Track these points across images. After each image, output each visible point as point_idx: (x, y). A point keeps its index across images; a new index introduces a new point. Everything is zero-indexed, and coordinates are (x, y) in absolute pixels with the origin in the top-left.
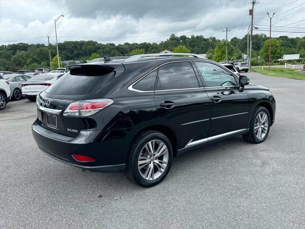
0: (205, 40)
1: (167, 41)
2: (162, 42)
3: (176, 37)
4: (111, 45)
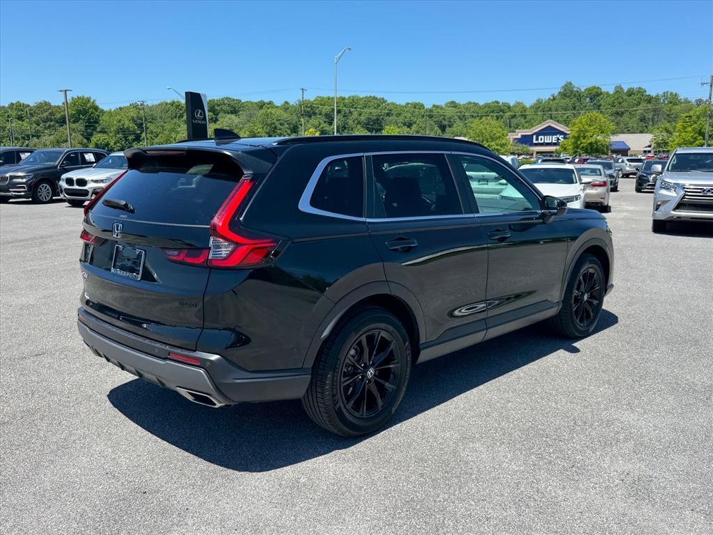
0: (650, 100)
1: (552, 98)
2: (538, 101)
3: (575, 89)
4: (415, 106)
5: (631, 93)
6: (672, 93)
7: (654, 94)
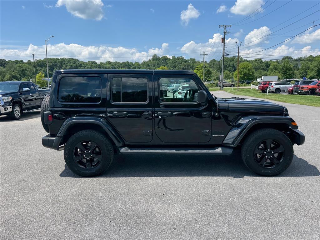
1: (149, 60)
2: (144, 61)
3: (158, 57)
4: (92, 62)
5: (178, 58)
6: (193, 59)
7: (187, 59)
